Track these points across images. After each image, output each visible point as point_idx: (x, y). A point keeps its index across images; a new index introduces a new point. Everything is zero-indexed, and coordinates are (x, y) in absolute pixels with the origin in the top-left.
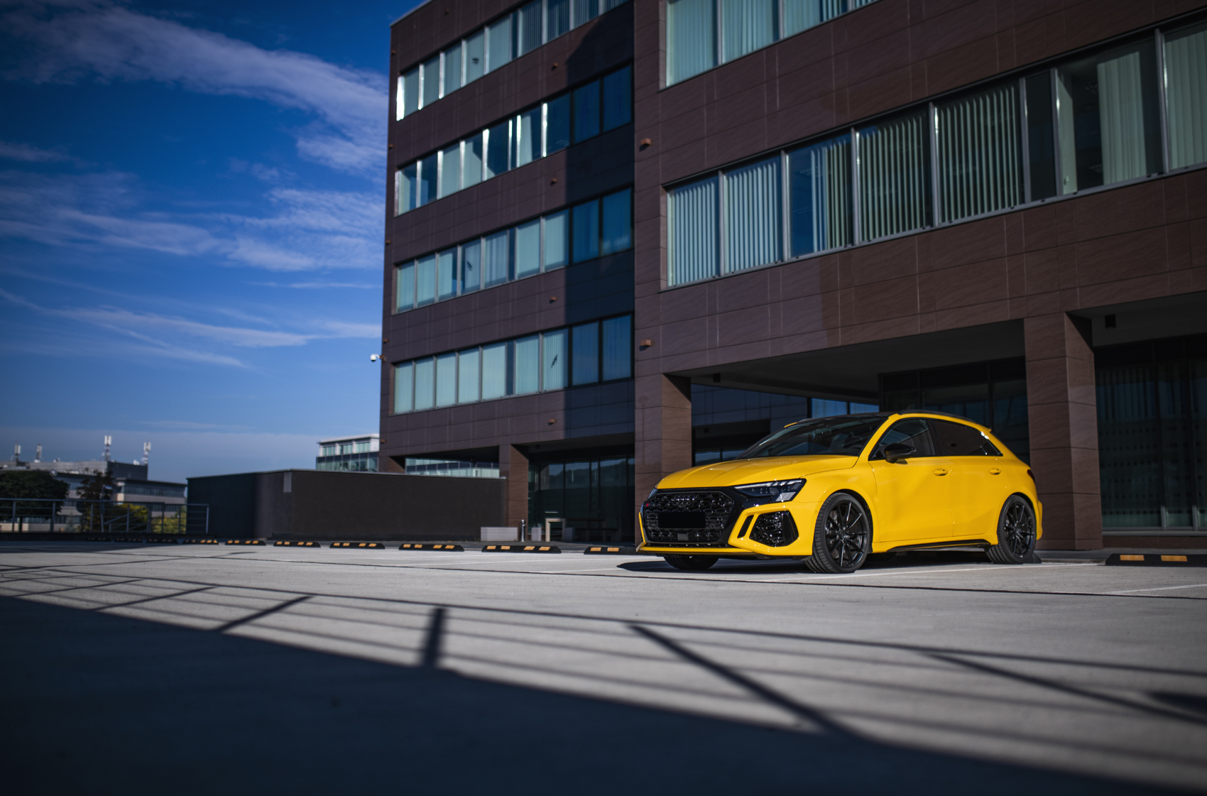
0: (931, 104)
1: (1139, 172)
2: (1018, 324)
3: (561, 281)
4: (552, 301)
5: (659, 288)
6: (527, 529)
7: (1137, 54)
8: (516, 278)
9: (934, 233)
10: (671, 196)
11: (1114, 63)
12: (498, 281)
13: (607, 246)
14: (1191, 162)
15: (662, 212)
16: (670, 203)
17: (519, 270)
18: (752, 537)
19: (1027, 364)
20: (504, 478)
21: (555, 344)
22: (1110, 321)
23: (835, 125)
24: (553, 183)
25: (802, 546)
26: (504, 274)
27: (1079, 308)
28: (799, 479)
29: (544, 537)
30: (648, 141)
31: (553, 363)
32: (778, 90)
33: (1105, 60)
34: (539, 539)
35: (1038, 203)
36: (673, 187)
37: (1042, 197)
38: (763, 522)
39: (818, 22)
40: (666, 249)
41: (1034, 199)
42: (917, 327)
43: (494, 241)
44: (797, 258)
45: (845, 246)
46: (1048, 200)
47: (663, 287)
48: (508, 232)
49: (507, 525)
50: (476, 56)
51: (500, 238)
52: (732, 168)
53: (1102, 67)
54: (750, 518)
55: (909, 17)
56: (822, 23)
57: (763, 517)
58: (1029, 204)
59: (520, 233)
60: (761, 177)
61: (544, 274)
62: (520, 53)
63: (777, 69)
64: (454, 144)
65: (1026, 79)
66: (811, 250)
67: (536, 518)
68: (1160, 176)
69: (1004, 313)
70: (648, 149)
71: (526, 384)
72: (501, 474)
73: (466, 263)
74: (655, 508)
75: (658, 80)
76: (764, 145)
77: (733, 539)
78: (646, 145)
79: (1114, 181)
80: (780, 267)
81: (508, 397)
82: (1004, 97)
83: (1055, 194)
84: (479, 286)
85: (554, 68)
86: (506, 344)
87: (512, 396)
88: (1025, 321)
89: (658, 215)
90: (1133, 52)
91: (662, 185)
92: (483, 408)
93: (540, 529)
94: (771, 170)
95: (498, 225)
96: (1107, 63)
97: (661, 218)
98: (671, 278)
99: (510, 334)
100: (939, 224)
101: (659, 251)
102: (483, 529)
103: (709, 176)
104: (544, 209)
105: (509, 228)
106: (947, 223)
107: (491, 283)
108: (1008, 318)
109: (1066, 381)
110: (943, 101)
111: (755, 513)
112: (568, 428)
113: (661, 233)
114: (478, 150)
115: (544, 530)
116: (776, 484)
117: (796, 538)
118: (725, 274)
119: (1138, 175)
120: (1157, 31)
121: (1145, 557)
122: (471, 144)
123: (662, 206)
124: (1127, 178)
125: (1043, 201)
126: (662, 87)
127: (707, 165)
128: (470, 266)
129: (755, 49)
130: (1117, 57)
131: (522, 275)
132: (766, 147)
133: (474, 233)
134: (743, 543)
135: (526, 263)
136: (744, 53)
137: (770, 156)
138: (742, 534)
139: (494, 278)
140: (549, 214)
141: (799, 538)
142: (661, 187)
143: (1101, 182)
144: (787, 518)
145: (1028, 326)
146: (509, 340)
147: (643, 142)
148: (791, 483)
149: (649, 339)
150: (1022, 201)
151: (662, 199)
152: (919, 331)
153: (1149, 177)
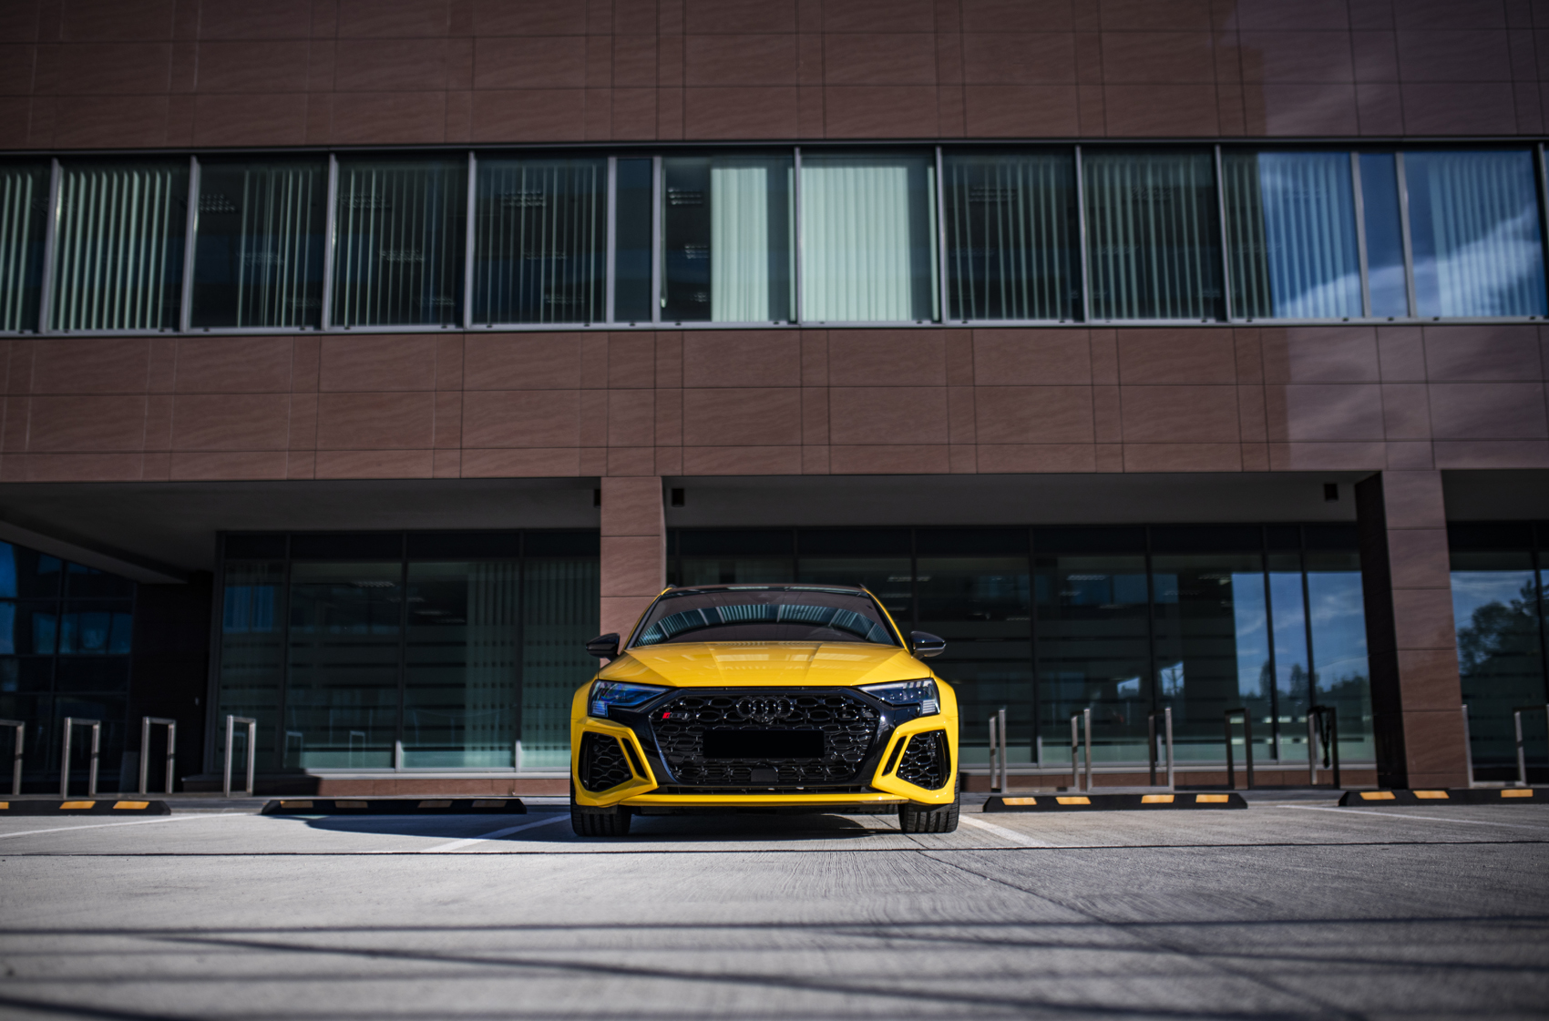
1: (758, 313)
2: (593, 484)
7: (764, 170)
9: (467, 336)
11: (733, 173)
14: (822, 318)
18: (900, 773)
19: (603, 539)
22: (679, 496)
23: (303, 142)
27: (679, 473)
32: (196, 60)
33: (723, 166)
35: (625, 325)
37: (629, 319)
41: (618, 318)
44: (204, 331)
46: (640, 325)
52: (77, 161)
53: (717, 174)
54: (902, 740)
55: (449, 23)
57: (916, 741)
58: (611, 323)
63: (200, 29)
65: (618, 160)
68: (790, 326)
69: (570, 467)
77: (879, 780)
79: (725, 319)
80: (177, 339)
82: (582, 171)
83: (649, 317)
88: (603, 479)
90: (759, 166)
94: (161, 182)
96: (725, 170)
103: (33, 163)
108: (576, 473)
109: (659, 567)
110: (487, 155)
111: (908, 733)
116: (904, 686)
118: (48, 331)
120: (797, 151)
124: (742, 319)
125: (632, 325)
127: (34, 142)
130: (738, 166)
132: (164, 144)
134: (889, 786)
138: (886, 771)
141: (949, 776)
143: (708, 317)
145: (609, 488)
150: (600, 317)
152: (429, 475)
153: (776, 323)
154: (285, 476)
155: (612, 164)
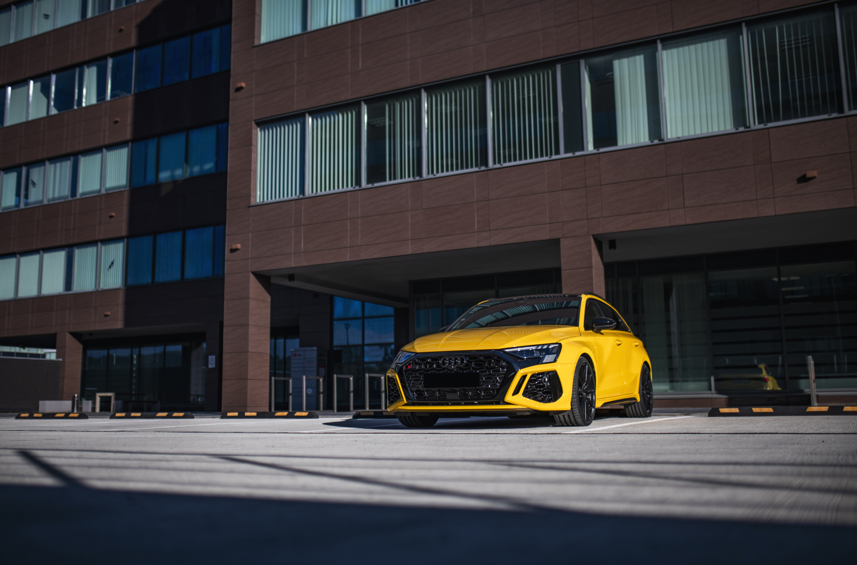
0: (486, 77)
1: (644, 138)
2: (556, 242)
3: (125, 201)
4: (111, 217)
5: (250, 203)
6: (79, 402)
7: (642, 57)
8: (78, 197)
9: (489, 171)
10: (261, 131)
11: (625, 61)
12: (59, 198)
13: (164, 176)
14: (680, 135)
15: (253, 142)
16: (260, 137)
17: (81, 189)
18: (524, 394)
19: (562, 272)
20: (61, 360)
21: (116, 252)
22: (613, 244)
23: (408, 85)
24: (116, 122)
25: (564, 403)
26: (66, 192)
27: (602, 232)
28: (556, 343)
29: (94, 409)
30: (243, 85)
31: (110, 267)
32: (360, 54)
33: (619, 58)
34: (90, 410)
35: (570, 155)
36: (263, 124)
37: (573, 151)
38: (534, 381)
39: (393, 7)
40: (256, 172)
41: (566, 152)
42: (473, 242)
43: (58, 165)
44: (373, 185)
45: (414, 178)
46: (577, 154)
47: (253, 203)
48: (72, 158)
49: (61, 399)
50: (46, 13)
51: (64, 164)
52: (316, 113)
53: (616, 63)
54: (524, 377)
55: (471, 10)
56: (397, 8)
57: (535, 376)
58: (563, 155)
59: (83, 161)
60: (341, 121)
61: (105, 195)
62: (89, 15)
63: (360, 39)
64: (24, 82)
65: (562, 66)
66: (384, 180)
67: (87, 394)
68: (662, 142)
69: (544, 234)
70: (242, 92)
71: (84, 283)
72: (58, 357)
73: (30, 182)
74: (418, 370)
75: (253, 37)
76: (348, 96)
77: (509, 397)
78: (241, 88)
79: (625, 144)
80: (359, 191)
81: (66, 293)
82: (544, 76)
83: (582, 149)
84: (42, 201)
85: (121, 30)
86: (67, 249)
87: (70, 292)
88: (561, 240)
89: (251, 144)
90: (639, 54)
91: (255, 120)
92: (42, 303)
93: (90, 402)
94: (351, 116)
95: (64, 152)
96: (620, 60)
97: (253, 147)
98: (259, 196)
99: (71, 242)
100: (492, 166)
101: (251, 173)
102: (41, 403)
103: (298, 117)
104: (107, 142)
105: (74, 156)
107: (54, 199)
108: (548, 238)
109: (593, 285)
110: (496, 75)
111: (528, 373)
112: (127, 321)
113: (253, 159)
114: (45, 90)
115: (94, 403)
116: (540, 348)
117: (560, 396)
118: (309, 195)
119: (642, 141)
120: (659, 42)
122: (39, 84)
123: (254, 137)
124: (634, 142)
125: (574, 154)
126: (256, 43)
127: (296, 107)
128: (34, 184)
129: (339, 22)
130: (627, 57)
131: (83, 194)
132: (350, 97)
133: (40, 157)
134: (517, 401)
135: (89, 183)
136: (330, 24)
137: (352, 105)
138: (516, 392)
139: (56, 195)
140: (112, 147)
141: (563, 394)
142: (253, 123)
143: (615, 144)
144: (554, 377)
145: (564, 243)
146: (69, 248)
147: (239, 85)
148: (551, 347)
149: (239, 243)
150: (557, 152)
151: (254, 132)
152: (476, 245)
153: (652, 142)
154: (410, 252)
155: (559, 68)
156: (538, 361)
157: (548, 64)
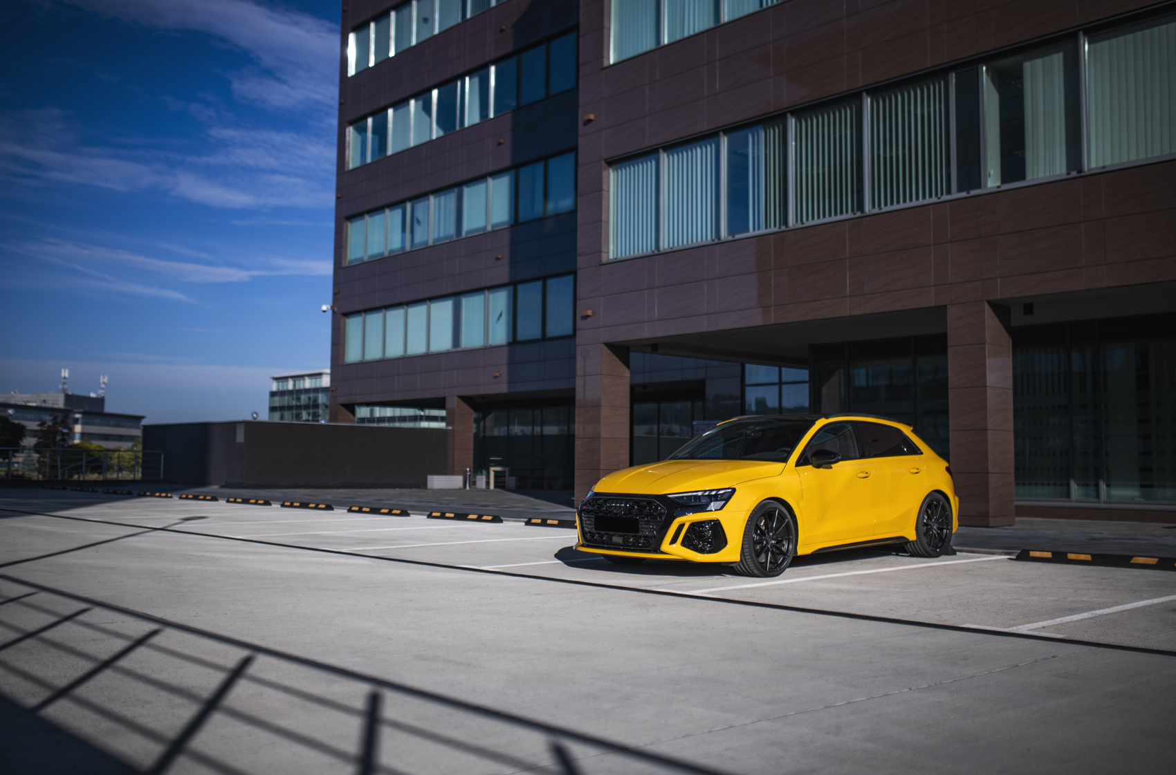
0: (864, 94)
1: (1059, 169)
2: (941, 310)
3: (505, 240)
4: (498, 259)
5: (601, 261)
6: (471, 477)
7: (1061, 54)
8: (464, 235)
9: (864, 219)
10: (613, 171)
11: (1039, 62)
12: (445, 238)
13: (551, 207)
14: (1108, 163)
15: (604, 187)
16: (613, 178)
17: (467, 226)
18: (683, 544)
19: (949, 349)
20: (450, 428)
21: (500, 300)
22: (1028, 309)
23: (771, 110)
24: (500, 144)
25: (731, 553)
26: (451, 230)
27: (999, 297)
28: (729, 488)
29: (488, 483)
30: (592, 117)
31: (499, 319)
32: (718, 73)
33: (1031, 59)
34: (484, 486)
35: (964, 194)
36: (614, 162)
37: (968, 189)
38: (694, 530)
39: (757, 8)
40: (608, 222)
41: (959, 190)
42: (845, 309)
43: (443, 198)
44: (733, 237)
45: (780, 228)
46: (973, 193)
47: (604, 260)
48: (456, 190)
49: (453, 473)
50: (426, 16)
51: (448, 196)
52: (673, 146)
53: (1027, 66)
54: (681, 526)
55: (845, 7)
56: (762, 9)
57: (695, 526)
58: (956, 195)
59: (467, 191)
60: (700, 156)
61: (490, 232)
62: (469, 15)
63: (717, 53)
64: (403, 102)
65: (957, 74)
66: (747, 230)
67: (481, 465)
68: (1079, 175)
69: (930, 301)
70: (591, 124)
71: (472, 338)
72: (447, 425)
73: (415, 220)
74: (592, 511)
75: (602, 57)
76: (704, 126)
77: (665, 546)
78: (590, 121)
79: (1035, 177)
80: (717, 246)
81: (454, 350)
82: (935, 89)
83: (979, 186)
84: (427, 242)
85: (502, 30)
86: (453, 298)
87: (458, 349)
88: (948, 307)
89: (601, 190)
90: (1057, 52)
91: (605, 160)
92: (430, 360)
93: (484, 478)
94: (709, 150)
95: (447, 183)
96: (1033, 62)
97: (604, 192)
98: (613, 251)
99: (457, 289)
100: (869, 211)
101: (601, 225)
102: (429, 477)
103: (650, 153)
104: (491, 169)
105: (458, 186)
106: (876, 210)
107: (439, 239)
108: (933, 304)
109: (985, 366)
110: (875, 91)
111: (686, 521)
112: (511, 381)
113: (604, 207)
114: (427, 108)
115: (488, 477)
117: (725, 546)
118: (664, 249)
119: (1058, 172)
120: (1081, 34)
121: (1052, 555)
122: (420, 103)
123: (604, 180)
124: (1047, 174)
125: (968, 193)
126: (605, 64)
127: (648, 143)
128: (419, 222)
129: (697, 31)
130: (1042, 56)
131: (468, 232)
132: (706, 128)
133: (423, 190)
134: (675, 550)
135: (474, 221)
136: (686, 35)
137: (710, 136)
138: (673, 541)
139: (442, 234)
140: (495, 174)
141: (728, 546)
142: (603, 162)
143: (1023, 177)
144: (717, 526)
145: (951, 312)
146: (456, 295)
147: (586, 118)
148: (721, 492)
149: (590, 309)
150: (949, 192)
151: (604, 173)
152: (848, 313)
153: (1071, 174)
154: (772, 322)
155: (953, 78)
156: (702, 508)
157: (938, 74)
